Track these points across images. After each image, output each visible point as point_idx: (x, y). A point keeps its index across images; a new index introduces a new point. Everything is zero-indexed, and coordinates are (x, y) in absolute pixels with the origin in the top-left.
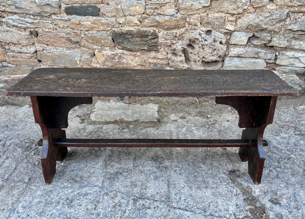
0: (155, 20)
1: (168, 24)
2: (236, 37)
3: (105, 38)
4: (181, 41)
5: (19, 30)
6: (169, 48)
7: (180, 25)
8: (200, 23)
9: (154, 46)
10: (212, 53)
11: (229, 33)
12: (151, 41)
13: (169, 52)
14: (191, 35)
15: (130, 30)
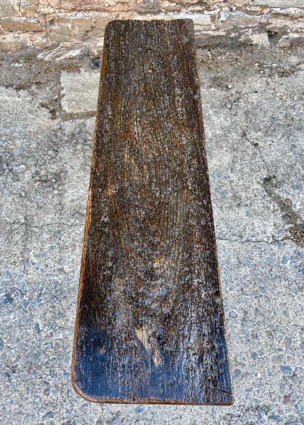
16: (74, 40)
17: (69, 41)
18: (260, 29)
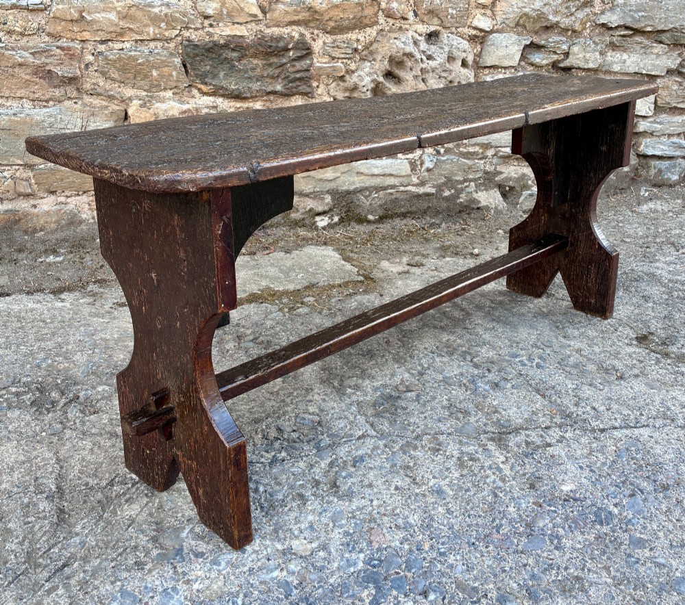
0: (304, 3)
1: (338, 15)
2: (497, 47)
4: (369, 64)
6: (338, 85)
7: (366, 17)
8: (414, 11)
9: (300, 79)
11: (478, 37)
12: (294, 66)
14: (394, 46)
15: (236, 35)
18: (487, 182)
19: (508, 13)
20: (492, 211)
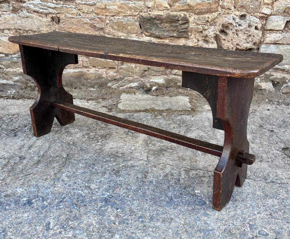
0: (186, 3)
1: (200, 8)
2: (273, 21)
3: (132, 23)
4: (213, 27)
5: (40, 16)
6: (200, 35)
7: (212, 8)
8: (234, 6)
9: (184, 32)
10: (247, 40)
11: (264, 17)
12: (181, 27)
13: (200, 39)
14: (224, 20)
15: (159, 15)
16: (135, 76)
17: (131, 77)
18: (266, 79)
19: (279, 7)
20: (267, 91)
